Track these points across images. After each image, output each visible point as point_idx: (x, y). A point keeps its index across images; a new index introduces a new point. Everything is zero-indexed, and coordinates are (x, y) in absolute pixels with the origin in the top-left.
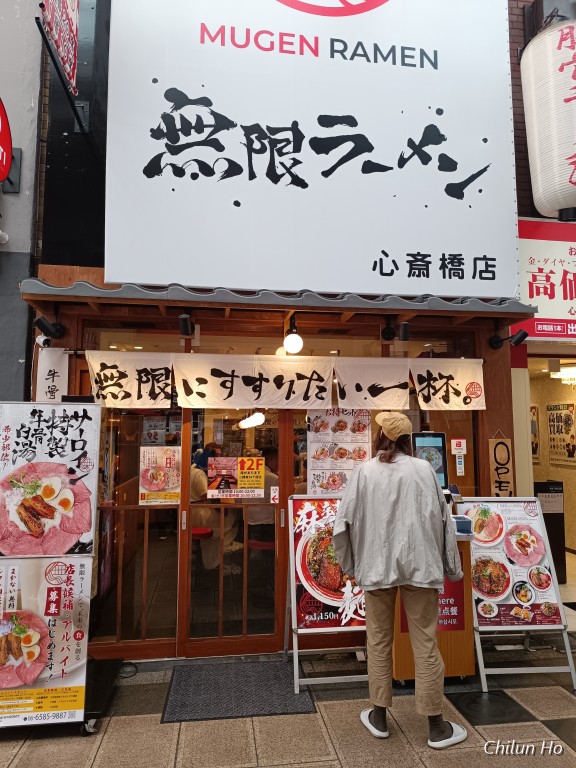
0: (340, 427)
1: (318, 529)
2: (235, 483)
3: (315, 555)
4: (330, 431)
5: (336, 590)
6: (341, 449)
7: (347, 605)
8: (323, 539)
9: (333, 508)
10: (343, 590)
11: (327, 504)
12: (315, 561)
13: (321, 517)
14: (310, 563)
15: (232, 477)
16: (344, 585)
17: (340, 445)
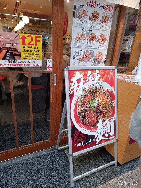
0: (94, 17)
1: (84, 90)
2: (19, 55)
3: (82, 106)
4: (88, 19)
5: (94, 126)
6: (93, 34)
7: (99, 133)
8: (87, 96)
9: (94, 76)
10: (97, 125)
11: (90, 72)
12: (82, 111)
13: (86, 82)
14: (79, 113)
15: (16, 50)
16: (98, 122)
17: (93, 31)
